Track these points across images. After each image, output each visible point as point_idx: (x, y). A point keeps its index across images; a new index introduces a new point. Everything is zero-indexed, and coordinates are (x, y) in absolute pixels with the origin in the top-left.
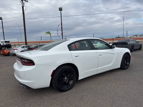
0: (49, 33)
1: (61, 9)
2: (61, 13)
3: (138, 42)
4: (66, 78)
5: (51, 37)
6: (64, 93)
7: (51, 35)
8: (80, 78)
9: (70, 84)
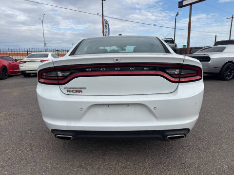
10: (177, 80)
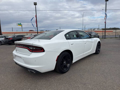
0: (20, 24)
1: (35, 4)
2: (36, 7)
3: (97, 34)
4: (65, 62)
5: (22, 29)
6: (65, 74)
7: (22, 26)
8: (74, 61)
9: (68, 67)
10: (32, 51)
